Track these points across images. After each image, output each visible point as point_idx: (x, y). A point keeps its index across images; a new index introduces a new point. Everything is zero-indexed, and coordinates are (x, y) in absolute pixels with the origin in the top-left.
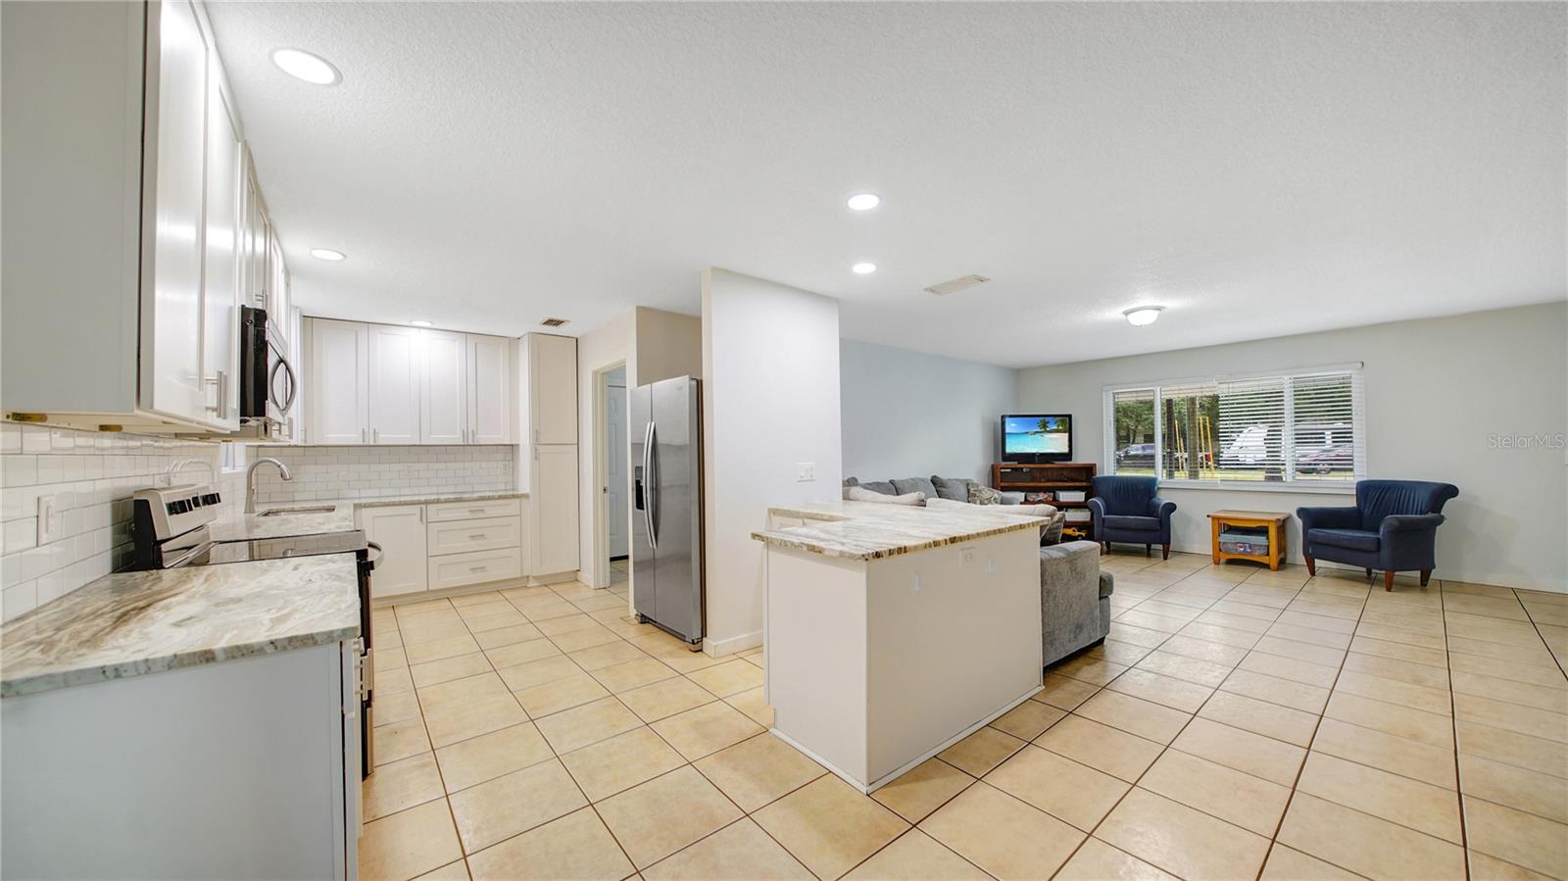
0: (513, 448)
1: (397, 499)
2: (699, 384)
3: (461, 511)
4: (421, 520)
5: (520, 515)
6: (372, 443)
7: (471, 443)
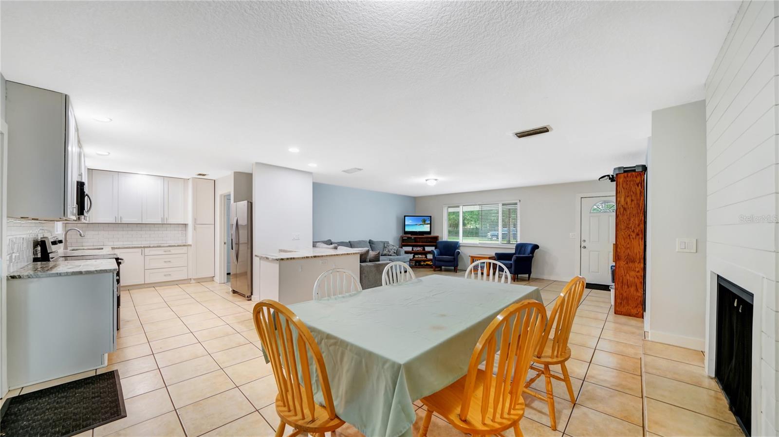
0: (186, 225)
1: (131, 246)
2: (251, 204)
3: (160, 251)
4: (142, 254)
5: (187, 253)
6: (119, 222)
7: (165, 223)
